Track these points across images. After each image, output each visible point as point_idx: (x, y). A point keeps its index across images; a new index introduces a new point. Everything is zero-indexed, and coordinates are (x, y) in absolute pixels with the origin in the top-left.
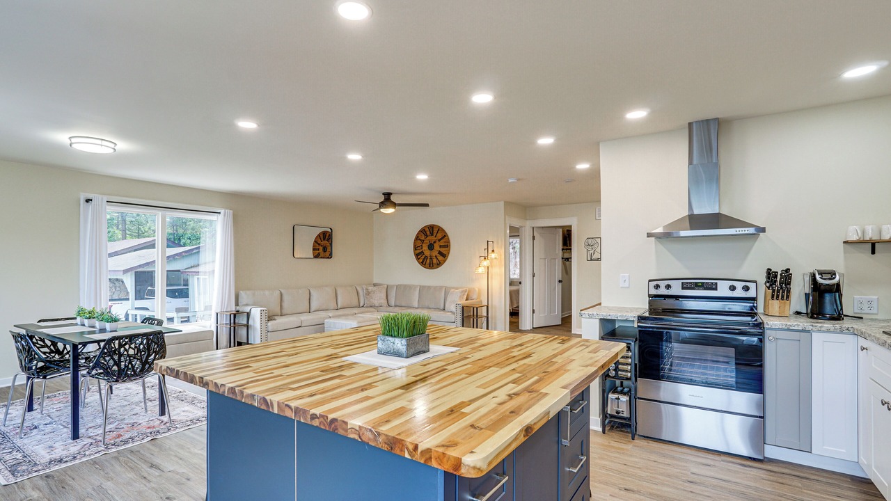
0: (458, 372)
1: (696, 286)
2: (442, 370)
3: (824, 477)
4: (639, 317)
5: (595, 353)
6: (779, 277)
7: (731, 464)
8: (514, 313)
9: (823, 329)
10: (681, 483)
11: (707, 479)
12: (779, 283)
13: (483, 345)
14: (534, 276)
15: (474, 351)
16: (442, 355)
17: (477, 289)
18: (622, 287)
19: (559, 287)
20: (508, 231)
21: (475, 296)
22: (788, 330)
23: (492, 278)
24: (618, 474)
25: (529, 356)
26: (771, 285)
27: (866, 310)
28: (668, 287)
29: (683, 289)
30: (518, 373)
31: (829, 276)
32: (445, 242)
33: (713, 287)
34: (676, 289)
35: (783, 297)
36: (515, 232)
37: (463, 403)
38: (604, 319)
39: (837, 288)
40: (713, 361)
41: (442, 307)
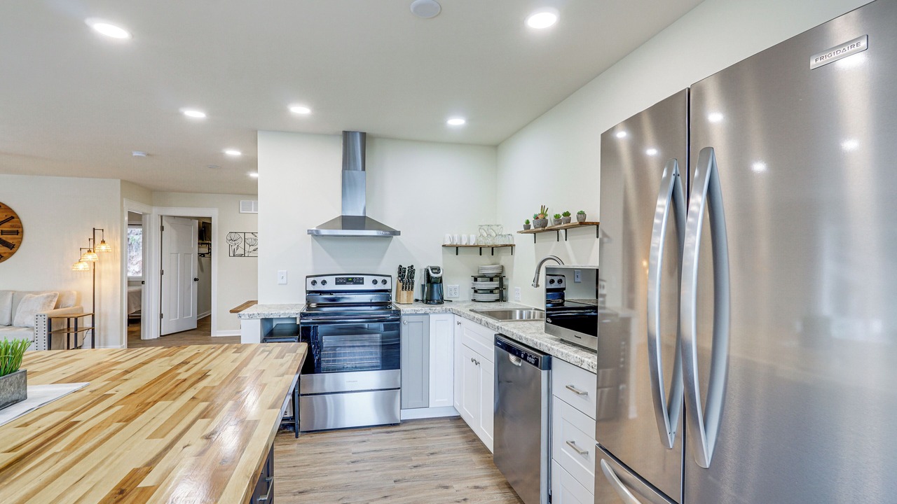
0: (103, 422)
1: (347, 281)
2: (68, 426)
3: (438, 423)
4: (301, 313)
5: (282, 358)
6: (407, 272)
7: (379, 435)
8: (134, 321)
9: (436, 311)
10: (347, 466)
11: (366, 454)
12: (406, 276)
13: (127, 372)
14: (162, 273)
15: (115, 383)
16: (57, 399)
17: (75, 293)
18: (280, 284)
19: (194, 287)
20: (126, 218)
21: (71, 302)
22: (416, 314)
23: (100, 277)
24: (290, 479)
25: (204, 376)
26: (402, 279)
27: (454, 296)
28: (324, 282)
29: (337, 283)
30: (203, 401)
31: (437, 271)
32: (12, 226)
33: (360, 281)
34: (331, 285)
35: (409, 288)
36: (135, 220)
37: (135, 471)
38: (265, 319)
39: (440, 280)
40: (350, 347)
41: (7, 321)
